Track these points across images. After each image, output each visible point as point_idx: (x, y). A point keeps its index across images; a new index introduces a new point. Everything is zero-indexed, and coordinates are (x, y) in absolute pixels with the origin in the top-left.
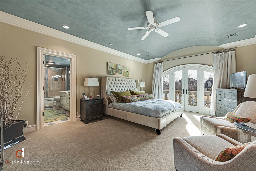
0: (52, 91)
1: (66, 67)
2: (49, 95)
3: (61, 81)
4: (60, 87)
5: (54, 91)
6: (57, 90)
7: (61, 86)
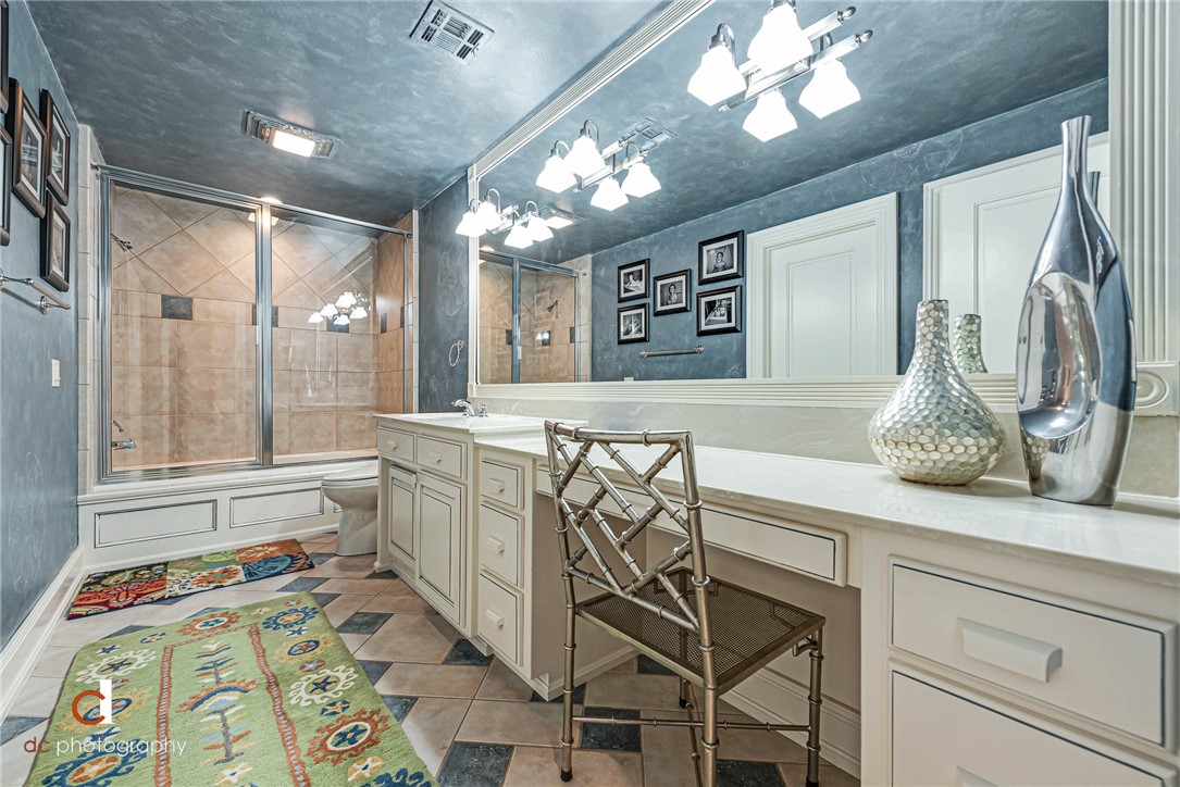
0: (309, 414)
1: (415, 213)
2: (291, 443)
3: (376, 337)
4: (366, 382)
5: (325, 411)
6: (343, 404)
7: (372, 376)
